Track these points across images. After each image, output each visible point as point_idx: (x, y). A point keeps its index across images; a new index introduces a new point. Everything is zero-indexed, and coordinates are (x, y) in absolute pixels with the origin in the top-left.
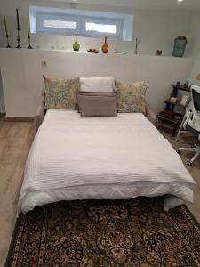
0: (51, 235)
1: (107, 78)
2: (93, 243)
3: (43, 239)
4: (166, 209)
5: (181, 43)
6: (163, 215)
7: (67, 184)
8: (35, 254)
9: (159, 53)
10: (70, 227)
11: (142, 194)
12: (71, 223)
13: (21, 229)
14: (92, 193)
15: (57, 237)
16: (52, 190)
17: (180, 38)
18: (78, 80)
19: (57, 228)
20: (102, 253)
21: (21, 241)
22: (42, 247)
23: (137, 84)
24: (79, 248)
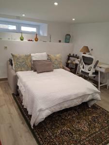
0: (53, 131)
1: (43, 53)
2: (73, 128)
3: (51, 134)
4: (90, 106)
5: (68, 37)
6: (90, 109)
7: (57, 103)
8: (52, 142)
9: (60, 41)
10: (58, 125)
11: (84, 101)
12: (58, 123)
13: (36, 133)
14: (66, 106)
15: (56, 131)
16: (50, 108)
17: (67, 35)
18: (30, 55)
19: (53, 127)
20: (79, 130)
21: (41, 139)
22: (53, 138)
23: (58, 55)
24: (69, 132)
